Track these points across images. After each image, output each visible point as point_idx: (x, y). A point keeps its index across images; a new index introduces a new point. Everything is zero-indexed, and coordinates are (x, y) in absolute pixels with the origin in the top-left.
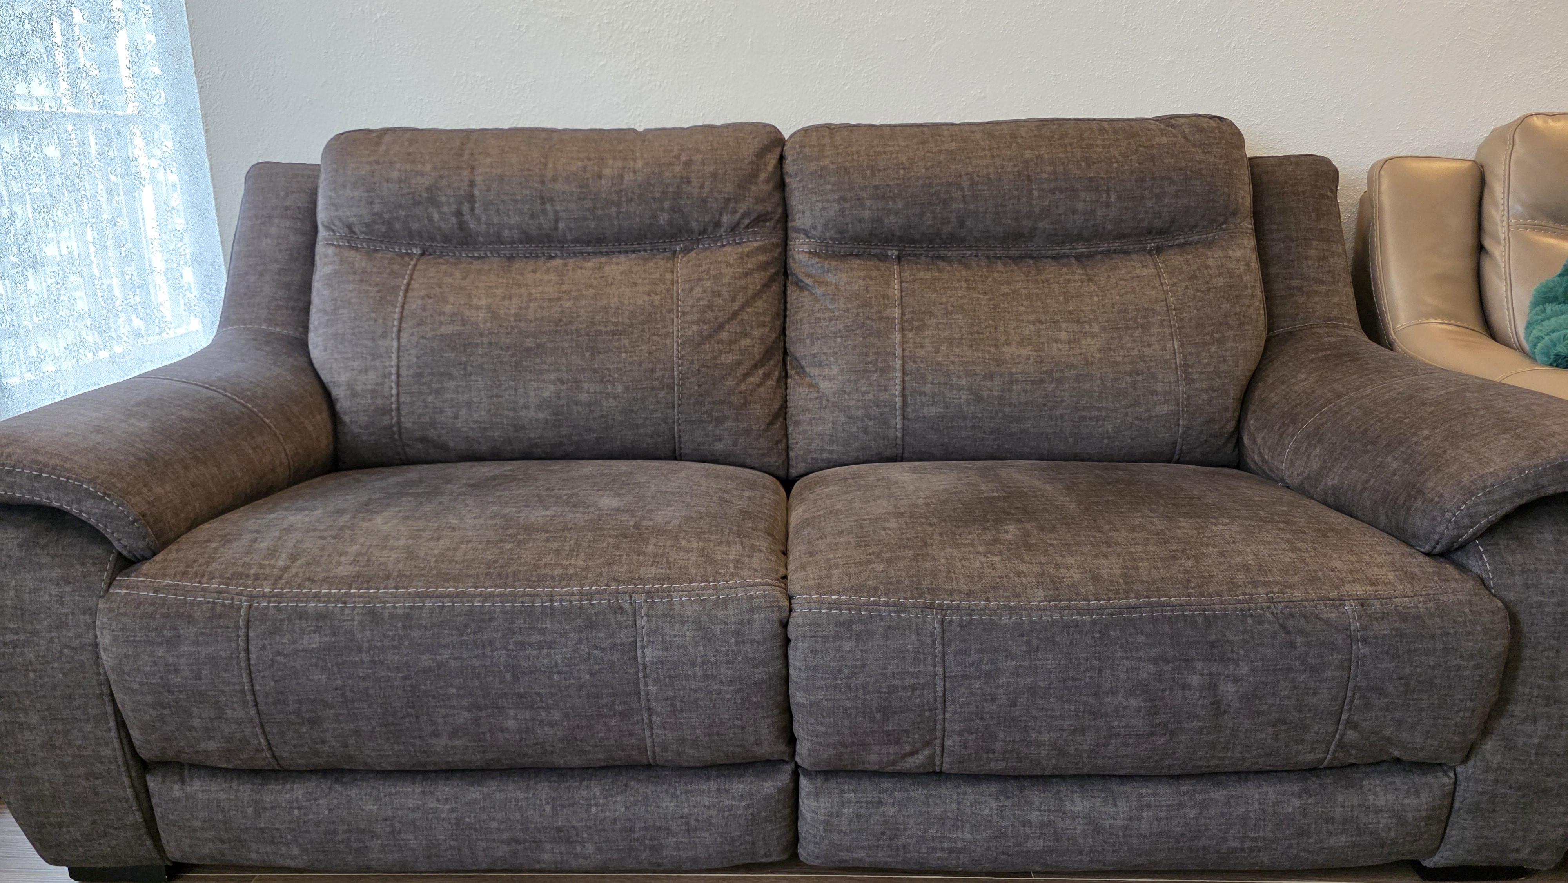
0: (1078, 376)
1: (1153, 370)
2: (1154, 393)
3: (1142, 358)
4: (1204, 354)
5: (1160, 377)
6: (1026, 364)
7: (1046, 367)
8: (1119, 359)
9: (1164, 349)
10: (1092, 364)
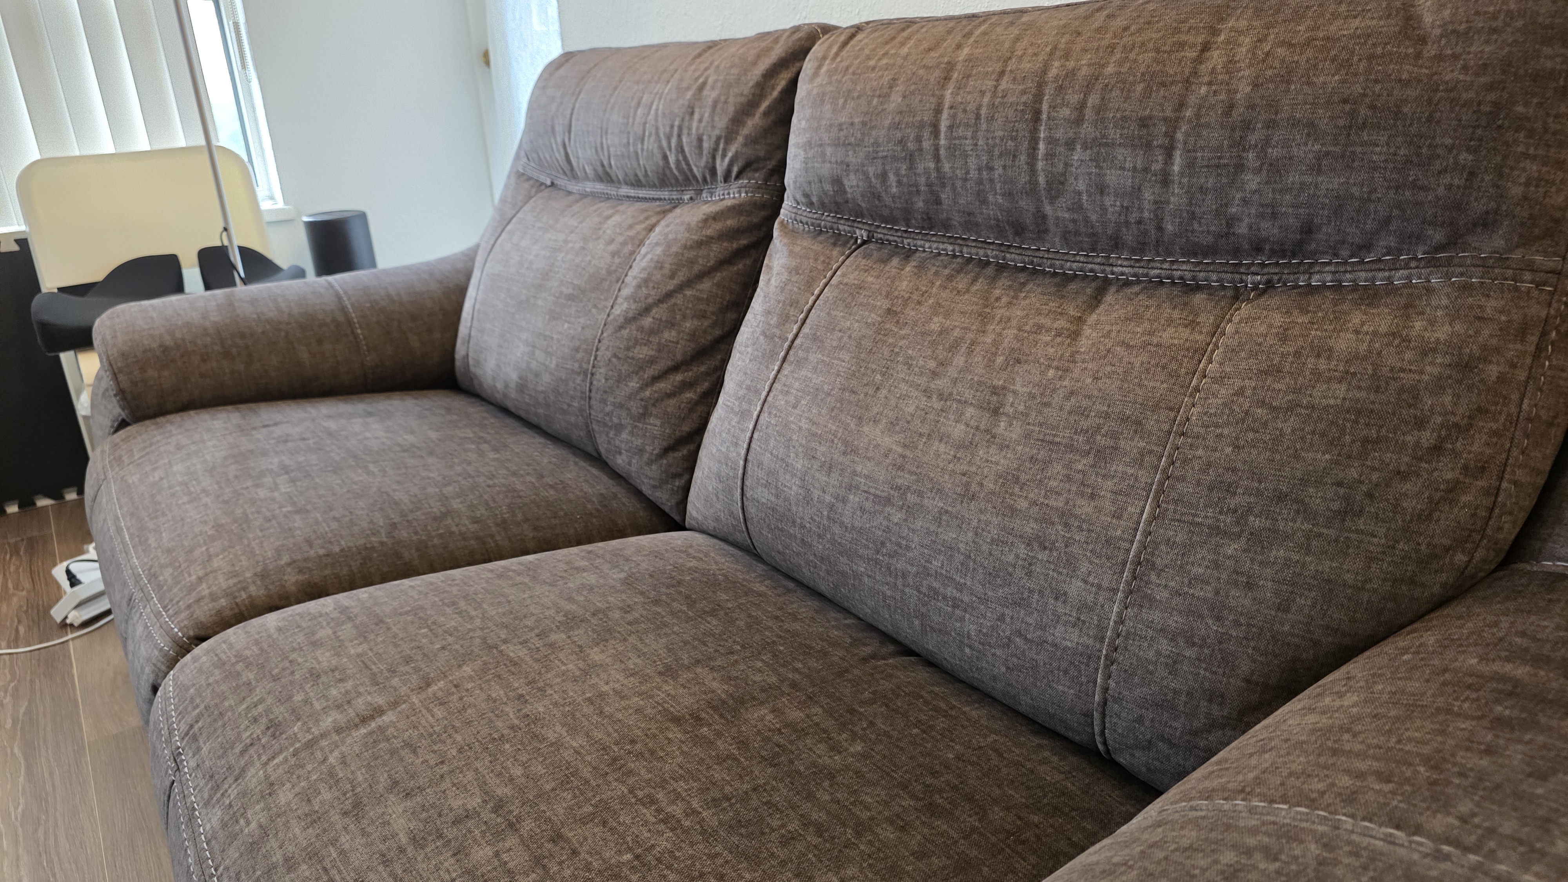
0: (944, 512)
1: (1075, 549)
2: (1060, 596)
3: (1066, 516)
4: (1201, 553)
5: (1084, 567)
6: (879, 463)
7: (905, 479)
8: (1022, 504)
9: (1117, 515)
10: (973, 497)
